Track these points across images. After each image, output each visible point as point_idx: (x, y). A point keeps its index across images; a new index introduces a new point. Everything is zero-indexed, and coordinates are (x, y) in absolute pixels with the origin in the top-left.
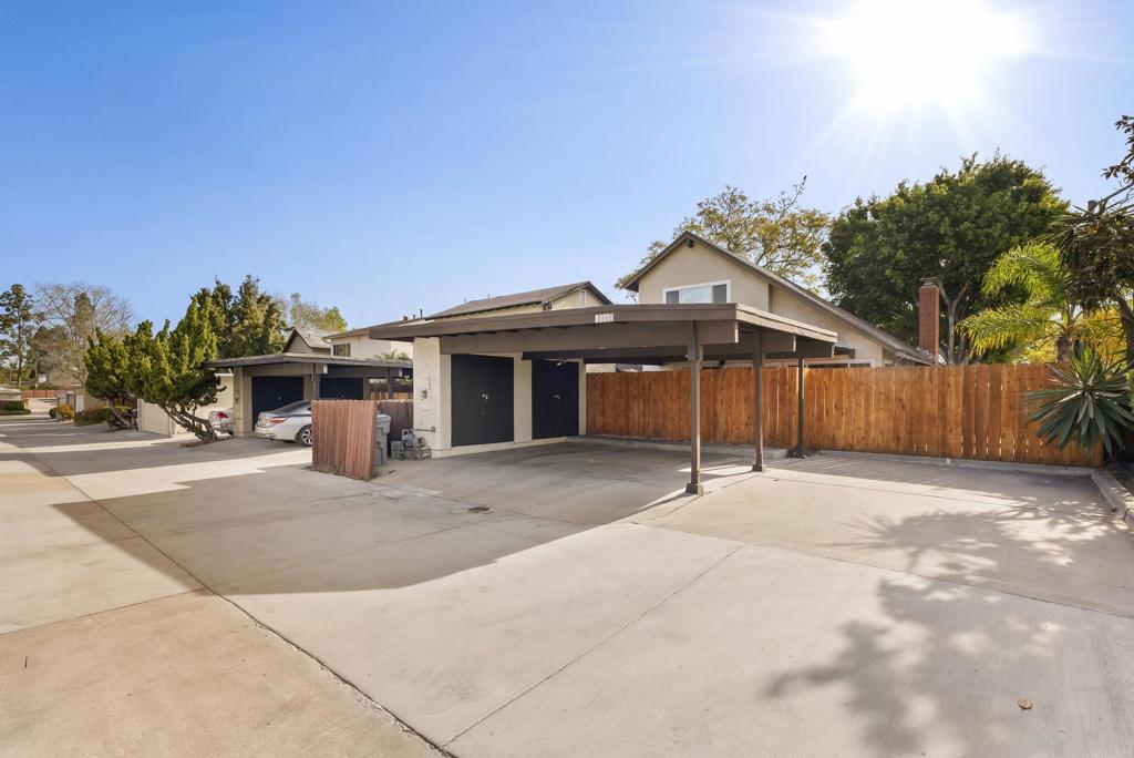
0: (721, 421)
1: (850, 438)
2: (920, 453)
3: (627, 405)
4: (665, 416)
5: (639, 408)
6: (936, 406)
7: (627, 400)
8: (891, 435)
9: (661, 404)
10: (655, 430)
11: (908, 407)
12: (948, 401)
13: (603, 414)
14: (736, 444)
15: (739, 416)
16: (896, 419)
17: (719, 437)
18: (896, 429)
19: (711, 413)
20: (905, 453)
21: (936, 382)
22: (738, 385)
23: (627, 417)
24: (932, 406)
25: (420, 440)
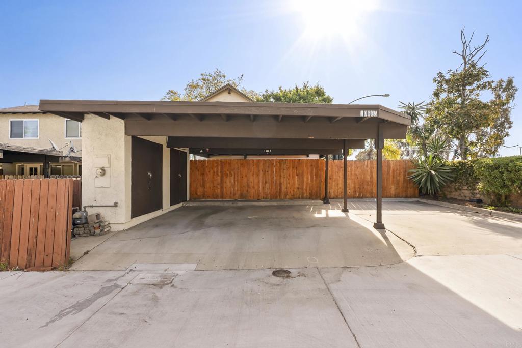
0: (284, 187)
1: (336, 193)
2: (364, 197)
3: (222, 180)
4: (248, 186)
5: (230, 182)
6: (369, 177)
7: (222, 177)
8: (353, 190)
9: (245, 179)
10: (241, 195)
11: (359, 178)
12: (373, 174)
13: (203, 186)
14: (292, 199)
15: (294, 184)
16: (354, 183)
17: (283, 196)
18: (355, 187)
19: (278, 182)
20: (359, 198)
21: (369, 167)
22: (293, 168)
23: (222, 187)
24: (368, 177)
25: (98, 216)
